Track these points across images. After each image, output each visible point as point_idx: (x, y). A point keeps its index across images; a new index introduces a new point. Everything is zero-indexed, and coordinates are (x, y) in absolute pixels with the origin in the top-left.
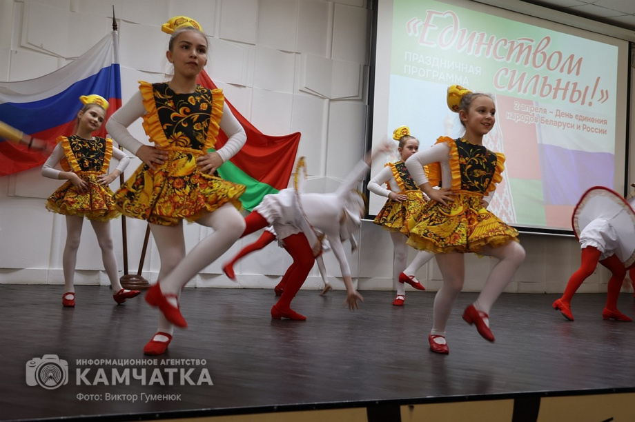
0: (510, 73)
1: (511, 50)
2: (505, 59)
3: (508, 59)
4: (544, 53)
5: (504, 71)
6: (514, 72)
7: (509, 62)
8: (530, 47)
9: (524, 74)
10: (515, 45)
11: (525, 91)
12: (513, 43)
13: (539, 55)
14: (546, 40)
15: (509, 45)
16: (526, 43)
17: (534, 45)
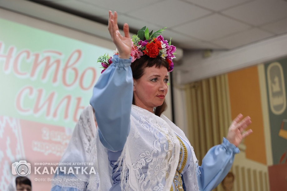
0: (35, 92)
1: (36, 65)
2: (28, 75)
3: (32, 74)
4: (76, 70)
5: (27, 91)
6: (40, 92)
7: (34, 78)
8: (58, 62)
9: (52, 95)
10: (41, 58)
11: (55, 115)
12: (37, 56)
13: (70, 73)
14: (76, 55)
15: (32, 58)
16: (54, 57)
17: (63, 59)
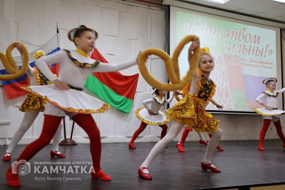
0: (229, 44)
1: (229, 34)
2: (226, 38)
3: (228, 38)
4: (243, 35)
5: (226, 44)
6: (230, 44)
7: (228, 39)
8: (237, 33)
9: (235, 44)
10: (230, 32)
11: (236, 52)
12: (229, 31)
13: (241, 36)
14: (244, 29)
15: (227, 32)
16: (235, 31)
17: (239, 31)
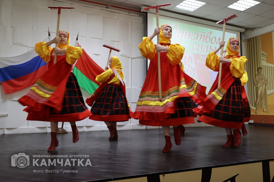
1: (198, 37)
2: (195, 40)
3: (197, 40)
4: (210, 38)
5: (195, 45)
6: (199, 45)
7: (197, 41)
8: (204, 36)
9: (203, 46)
10: (199, 35)
11: (203, 52)
12: (198, 34)
13: (208, 39)
14: (210, 33)
15: (197, 35)
16: (203, 34)
17: (206, 35)
